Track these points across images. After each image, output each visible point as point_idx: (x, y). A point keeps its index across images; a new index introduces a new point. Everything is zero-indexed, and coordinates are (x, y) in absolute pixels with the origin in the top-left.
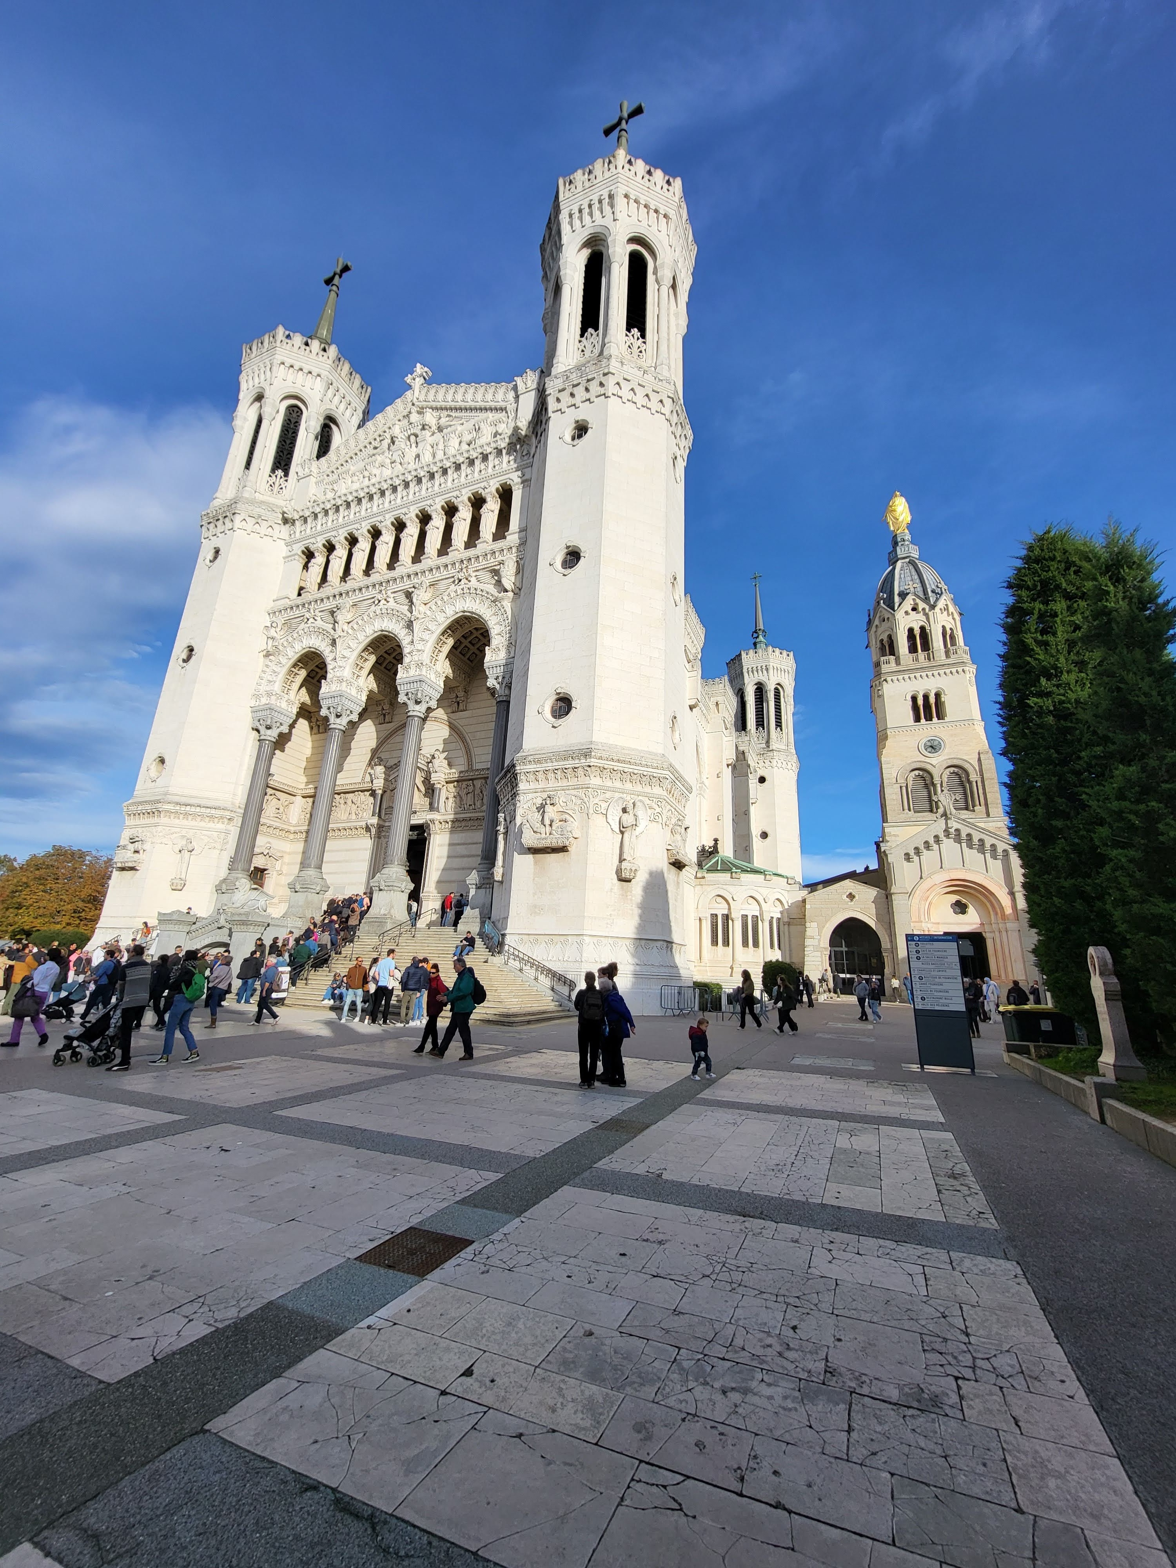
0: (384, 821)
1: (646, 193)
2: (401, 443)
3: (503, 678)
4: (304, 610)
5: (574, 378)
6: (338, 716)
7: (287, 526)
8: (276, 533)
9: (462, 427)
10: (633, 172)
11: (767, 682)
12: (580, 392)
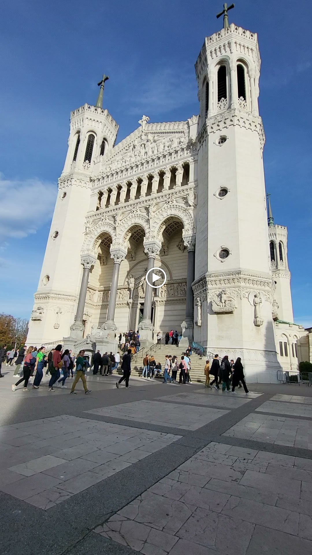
0: (134, 301)
1: (244, 41)
2: (138, 147)
3: (191, 242)
4: (101, 216)
5: (219, 118)
6: (118, 258)
7: (92, 182)
8: (87, 186)
9: (165, 140)
10: (238, 33)
11: (275, 240)
12: (222, 124)
